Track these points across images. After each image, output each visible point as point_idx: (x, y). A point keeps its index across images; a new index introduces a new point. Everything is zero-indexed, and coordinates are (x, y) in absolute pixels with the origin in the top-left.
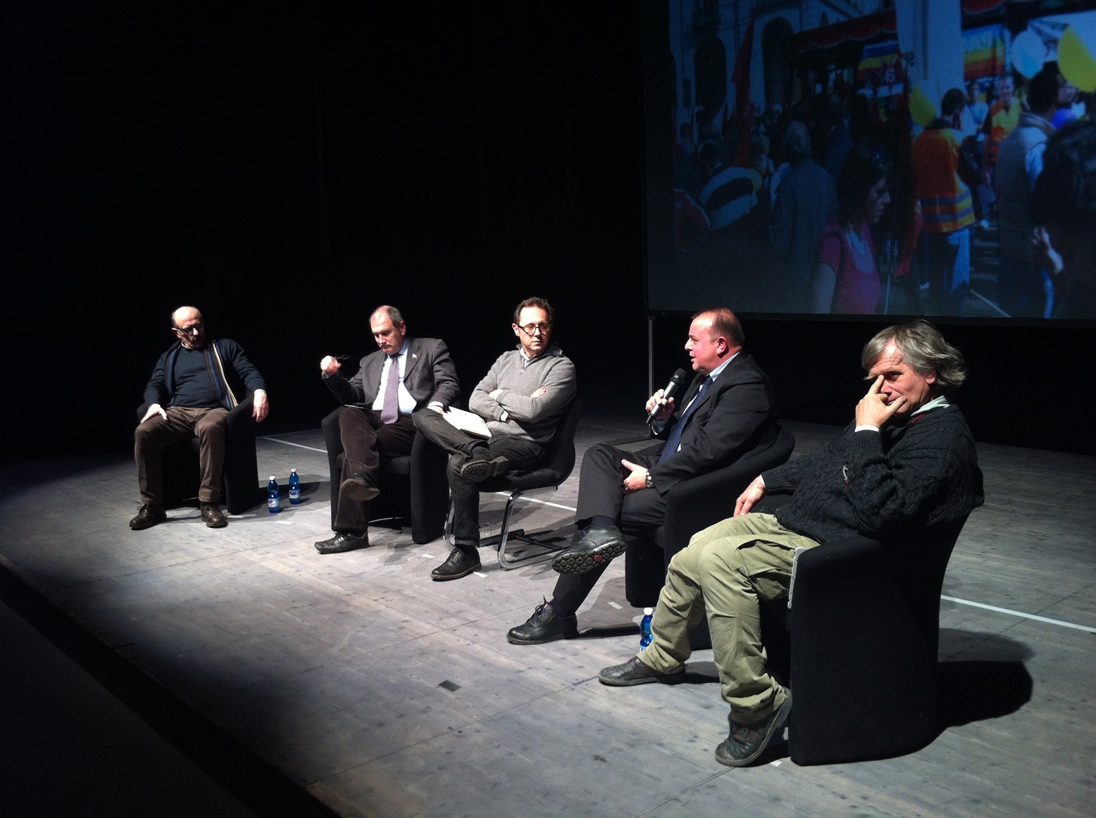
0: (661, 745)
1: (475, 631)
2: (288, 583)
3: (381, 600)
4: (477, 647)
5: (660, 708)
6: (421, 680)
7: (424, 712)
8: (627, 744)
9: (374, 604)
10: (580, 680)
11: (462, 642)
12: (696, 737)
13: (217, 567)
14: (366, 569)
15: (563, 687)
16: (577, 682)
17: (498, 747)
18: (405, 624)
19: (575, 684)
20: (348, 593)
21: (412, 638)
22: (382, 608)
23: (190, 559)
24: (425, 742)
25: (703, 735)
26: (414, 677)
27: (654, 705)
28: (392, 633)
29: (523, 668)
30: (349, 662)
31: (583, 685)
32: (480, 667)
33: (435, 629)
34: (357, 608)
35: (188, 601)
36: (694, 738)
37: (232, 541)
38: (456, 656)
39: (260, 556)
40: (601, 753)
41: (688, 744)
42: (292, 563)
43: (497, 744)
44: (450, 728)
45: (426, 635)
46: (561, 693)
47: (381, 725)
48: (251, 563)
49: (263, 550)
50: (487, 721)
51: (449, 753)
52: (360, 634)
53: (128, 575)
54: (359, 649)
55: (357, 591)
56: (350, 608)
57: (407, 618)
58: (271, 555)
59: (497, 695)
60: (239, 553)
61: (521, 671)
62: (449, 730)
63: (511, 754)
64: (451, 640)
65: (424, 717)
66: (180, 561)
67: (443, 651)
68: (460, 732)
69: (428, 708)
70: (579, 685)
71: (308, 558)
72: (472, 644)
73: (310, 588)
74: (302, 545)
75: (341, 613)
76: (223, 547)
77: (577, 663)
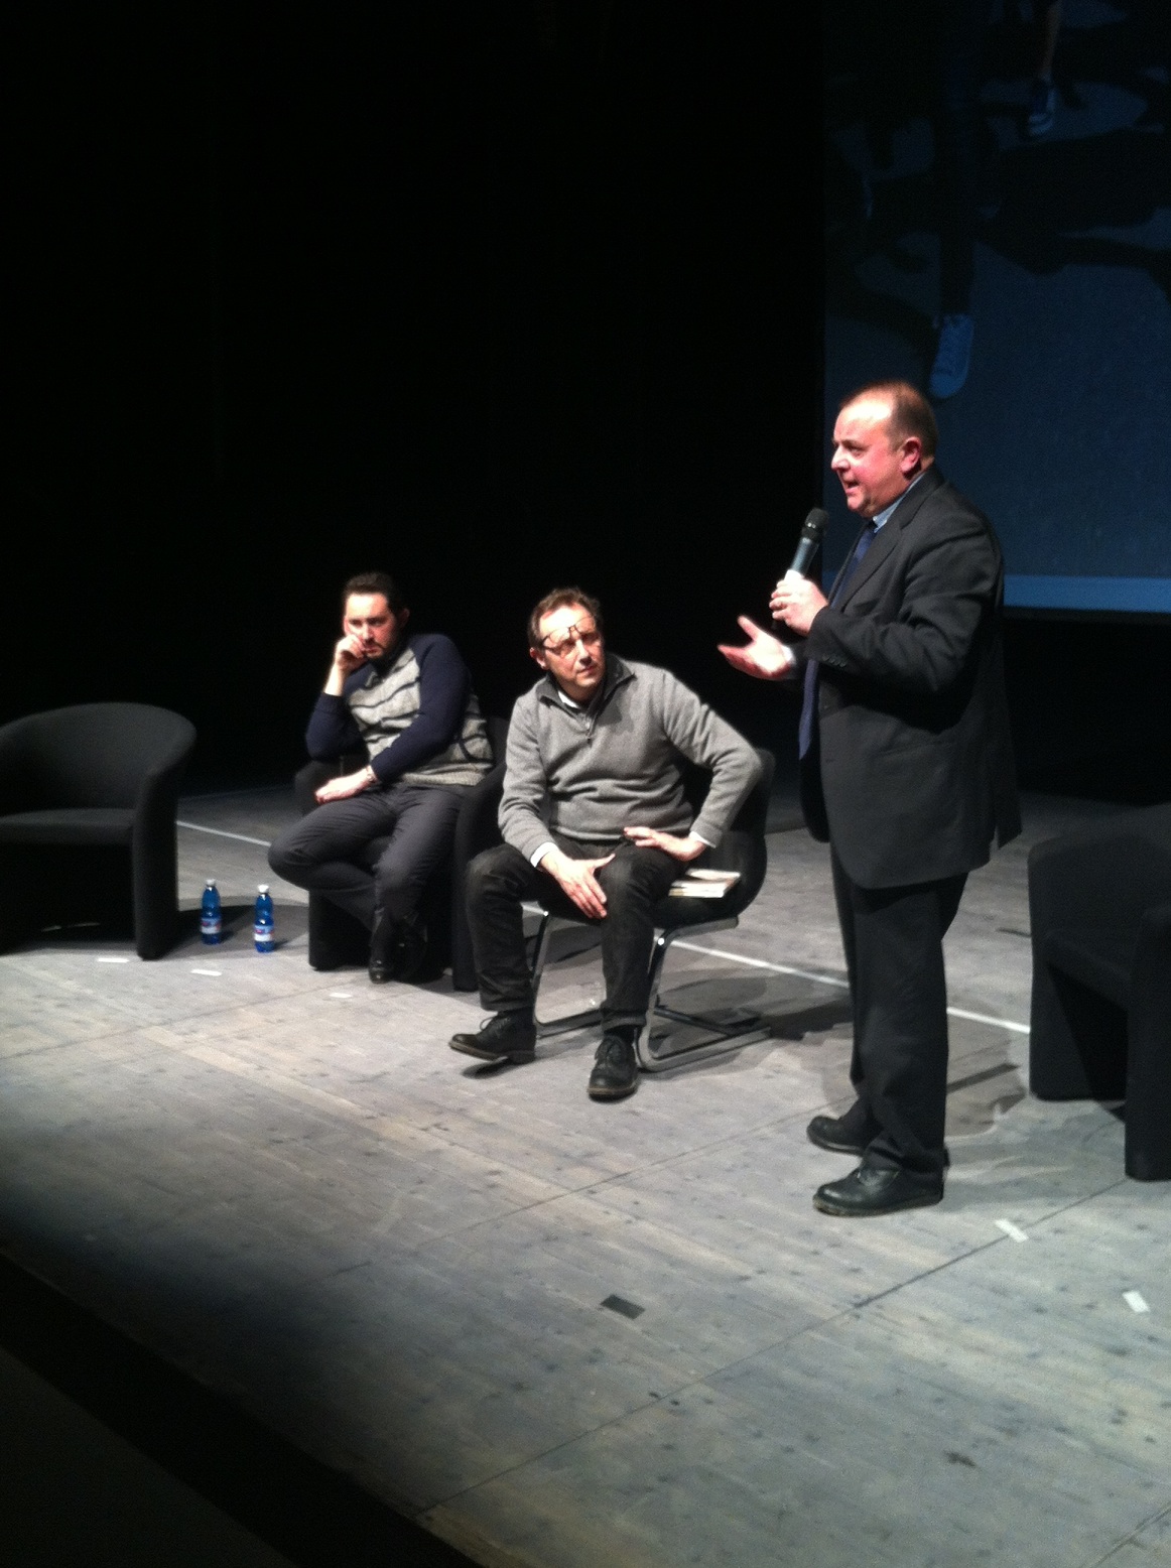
0: (1063, 1430)
1: (633, 1195)
2: (250, 1092)
3: (435, 1130)
4: (647, 1228)
5: (1034, 1356)
6: (564, 1294)
7: (592, 1361)
8: (1001, 1429)
9: (424, 1136)
10: (864, 1297)
11: (614, 1216)
12: (1123, 1413)
13: (106, 1056)
14: (387, 1066)
15: (837, 1312)
16: (858, 1301)
17: (758, 1435)
18: (495, 1179)
19: (859, 1306)
20: (369, 1113)
21: (519, 1208)
22: (440, 1144)
23: (50, 1041)
24: (615, 1423)
25: (1133, 1409)
26: (550, 1287)
27: (1021, 1349)
28: (476, 1197)
29: (749, 1271)
30: (415, 1254)
31: (872, 1307)
32: (665, 1268)
33: (556, 1191)
34: (394, 1143)
35: (70, 1126)
36: (1119, 1417)
37: (121, 1008)
38: (612, 1245)
39: (180, 1038)
40: (959, 1447)
41: (1114, 1428)
42: (245, 1052)
43: (753, 1428)
44: (654, 1395)
45: (540, 1203)
46: (838, 1323)
47: (518, 1387)
48: (168, 1051)
49: (184, 1026)
50: (720, 1380)
51: (668, 1447)
52: (420, 1197)
54: (427, 1229)
55: (386, 1111)
56: (382, 1145)
57: (496, 1166)
58: (201, 1036)
59: (719, 1326)
60: (142, 1032)
61: (746, 1278)
62: (654, 1399)
63: (789, 1450)
64: (592, 1211)
65: (595, 1370)
66: (33, 1045)
67: (585, 1234)
68: (676, 1403)
69: (597, 1351)
70: (864, 1308)
71: (273, 1044)
72: (634, 1220)
73: (296, 1102)
74: (251, 1018)
75: (369, 1154)
76: (105, 1020)
77: (846, 1262)
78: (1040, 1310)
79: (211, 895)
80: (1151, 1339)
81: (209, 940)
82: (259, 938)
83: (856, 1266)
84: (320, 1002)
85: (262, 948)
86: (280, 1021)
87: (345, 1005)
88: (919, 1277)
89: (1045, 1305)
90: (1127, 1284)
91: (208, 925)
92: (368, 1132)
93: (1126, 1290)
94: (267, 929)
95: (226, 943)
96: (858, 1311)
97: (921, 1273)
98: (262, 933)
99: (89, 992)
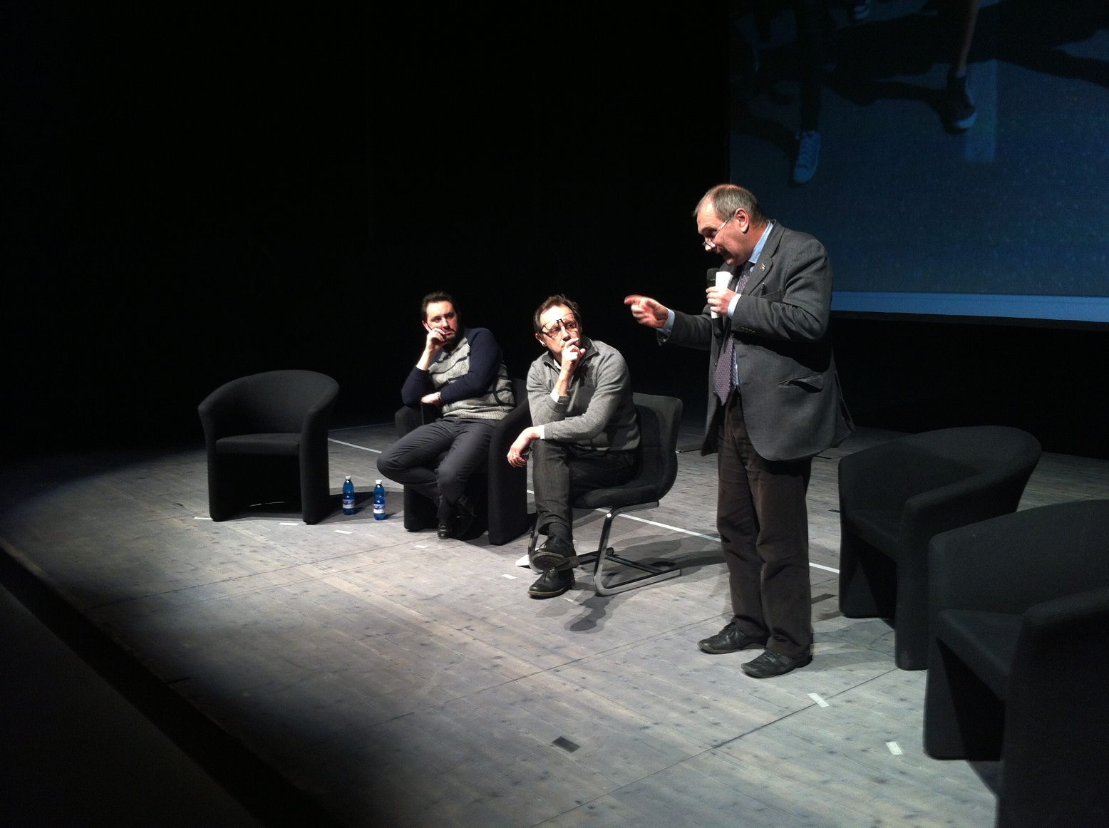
1: (582, 673)
2: (357, 605)
3: (465, 630)
4: (588, 694)
6: (530, 736)
7: (543, 779)
9: (458, 634)
10: (719, 742)
11: (569, 687)
13: (275, 582)
14: (442, 590)
15: (701, 750)
16: (715, 743)
18: (498, 661)
19: (716, 747)
20: (427, 619)
21: (510, 680)
22: (468, 639)
23: (244, 573)
24: (552, 820)
26: (522, 731)
27: (815, 777)
28: (485, 672)
29: (649, 724)
30: (442, 708)
31: (724, 748)
32: (596, 720)
33: (535, 669)
34: (440, 638)
35: (246, 625)
37: (288, 553)
38: (565, 705)
39: (322, 572)
42: (358, 581)
44: (578, 802)
45: (525, 677)
46: (701, 758)
47: (494, 795)
48: (312, 580)
49: (324, 565)
50: (621, 793)
52: (449, 672)
53: (176, 591)
54: (451, 692)
55: (439, 618)
56: (432, 639)
57: (499, 653)
58: (334, 571)
59: (625, 758)
60: (298, 567)
61: (647, 728)
62: (577, 805)
64: (555, 683)
65: (544, 785)
66: (233, 575)
67: (549, 697)
68: (591, 808)
69: (547, 773)
70: (719, 749)
71: (375, 576)
72: (580, 689)
73: (384, 612)
74: (366, 560)
75: (423, 645)
76: (279, 560)
77: (711, 719)
78: (832, 753)
79: (349, 485)
80: (902, 773)
81: (348, 512)
82: (376, 511)
83: (717, 721)
84: (408, 551)
85: (378, 518)
86: (382, 562)
87: (422, 553)
88: (756, 729)
89: (835, 749)
90: (890, 736)
91: (346, 504)
92: (425, 631)
93: (889, 741)
94: (381, 506)
95: (357, 514)
96: (714, 751)
97: (758, 726)
98: (378, 508)
99: (272, 543)
